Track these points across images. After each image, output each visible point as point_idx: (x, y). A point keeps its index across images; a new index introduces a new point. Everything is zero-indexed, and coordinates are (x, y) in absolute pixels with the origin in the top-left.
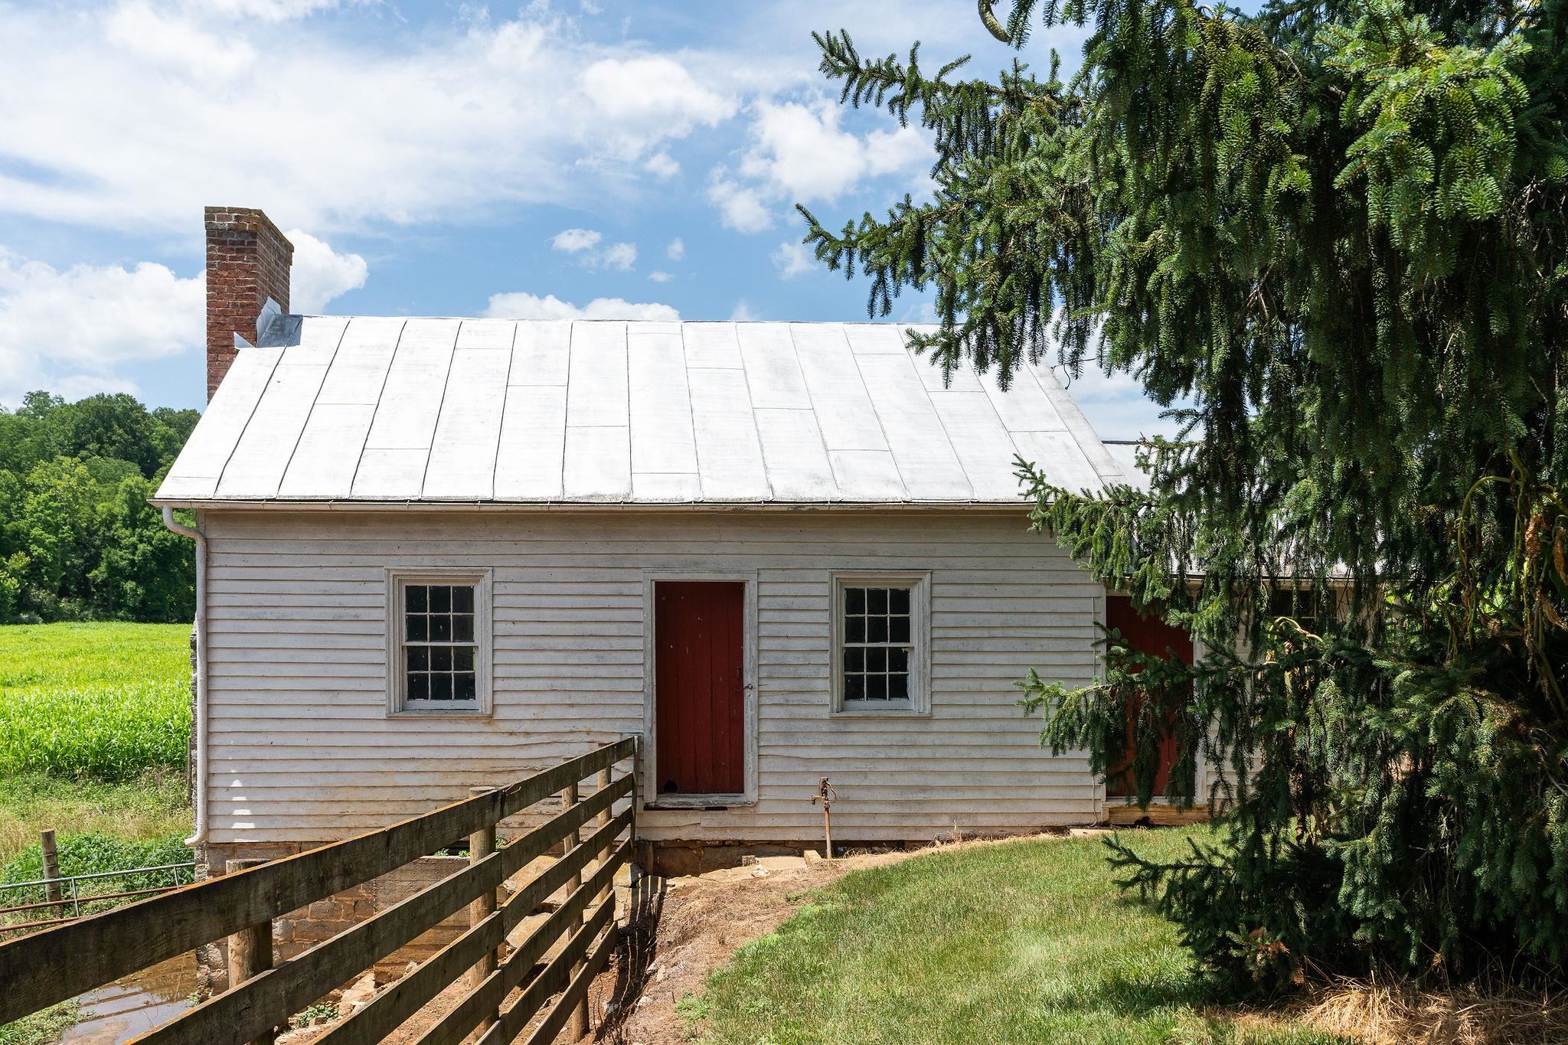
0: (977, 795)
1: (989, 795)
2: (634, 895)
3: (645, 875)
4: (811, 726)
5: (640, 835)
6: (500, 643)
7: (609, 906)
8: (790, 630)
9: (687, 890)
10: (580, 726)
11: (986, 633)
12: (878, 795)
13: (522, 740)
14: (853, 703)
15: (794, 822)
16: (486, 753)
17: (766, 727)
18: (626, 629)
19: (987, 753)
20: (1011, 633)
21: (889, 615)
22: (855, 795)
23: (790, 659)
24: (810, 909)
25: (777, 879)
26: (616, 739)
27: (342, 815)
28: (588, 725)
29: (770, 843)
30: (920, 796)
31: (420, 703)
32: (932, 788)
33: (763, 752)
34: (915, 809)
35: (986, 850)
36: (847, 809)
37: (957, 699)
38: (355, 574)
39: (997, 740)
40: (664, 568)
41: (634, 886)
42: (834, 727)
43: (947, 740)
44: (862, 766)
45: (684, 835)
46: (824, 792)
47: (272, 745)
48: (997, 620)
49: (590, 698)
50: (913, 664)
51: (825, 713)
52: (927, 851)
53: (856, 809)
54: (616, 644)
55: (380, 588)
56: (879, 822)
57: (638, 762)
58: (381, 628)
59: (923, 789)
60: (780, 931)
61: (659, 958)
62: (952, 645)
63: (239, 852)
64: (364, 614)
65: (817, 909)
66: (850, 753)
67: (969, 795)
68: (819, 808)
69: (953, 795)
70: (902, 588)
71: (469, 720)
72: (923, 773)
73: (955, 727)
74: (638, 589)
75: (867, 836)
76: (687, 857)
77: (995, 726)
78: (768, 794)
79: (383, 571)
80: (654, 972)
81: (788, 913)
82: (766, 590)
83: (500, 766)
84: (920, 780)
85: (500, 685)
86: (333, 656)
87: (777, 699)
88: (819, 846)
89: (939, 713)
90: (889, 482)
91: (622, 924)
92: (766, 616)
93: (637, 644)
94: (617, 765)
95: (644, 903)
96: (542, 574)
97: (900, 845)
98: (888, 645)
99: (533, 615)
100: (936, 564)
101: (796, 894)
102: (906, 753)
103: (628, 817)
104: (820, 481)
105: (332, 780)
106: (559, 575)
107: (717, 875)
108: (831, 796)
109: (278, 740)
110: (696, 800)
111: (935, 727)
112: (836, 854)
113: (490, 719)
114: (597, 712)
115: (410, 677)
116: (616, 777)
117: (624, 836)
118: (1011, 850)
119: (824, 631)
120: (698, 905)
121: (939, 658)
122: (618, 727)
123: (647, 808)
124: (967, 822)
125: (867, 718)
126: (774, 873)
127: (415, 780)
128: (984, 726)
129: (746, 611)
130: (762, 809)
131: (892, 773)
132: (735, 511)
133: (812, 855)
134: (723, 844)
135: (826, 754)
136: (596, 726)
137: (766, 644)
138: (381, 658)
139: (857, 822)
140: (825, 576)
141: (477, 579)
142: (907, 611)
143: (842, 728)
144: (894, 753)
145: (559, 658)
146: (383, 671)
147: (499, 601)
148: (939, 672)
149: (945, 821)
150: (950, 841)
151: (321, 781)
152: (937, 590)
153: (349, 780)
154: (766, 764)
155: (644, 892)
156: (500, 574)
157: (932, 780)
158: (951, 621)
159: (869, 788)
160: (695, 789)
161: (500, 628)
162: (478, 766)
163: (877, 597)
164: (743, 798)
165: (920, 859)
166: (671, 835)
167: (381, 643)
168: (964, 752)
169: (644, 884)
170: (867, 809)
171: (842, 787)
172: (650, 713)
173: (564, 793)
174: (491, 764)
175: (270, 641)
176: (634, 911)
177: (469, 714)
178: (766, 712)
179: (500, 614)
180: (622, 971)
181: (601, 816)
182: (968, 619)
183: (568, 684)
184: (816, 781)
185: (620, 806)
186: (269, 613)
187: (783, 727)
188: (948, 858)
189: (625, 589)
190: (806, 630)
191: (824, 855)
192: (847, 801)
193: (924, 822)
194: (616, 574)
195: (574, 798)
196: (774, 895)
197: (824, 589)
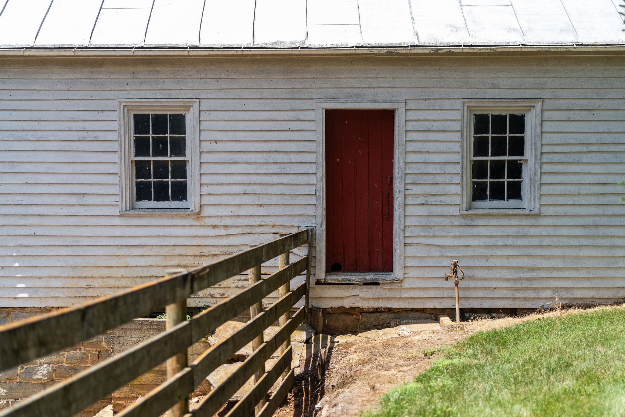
0: (574, 274)
1: (583, 274)
2: (308, 348)
3: (317, 334)
4: (446, 221)
5: (313, 303)
6: (206, 158)
7: (287, 359)
8: (430, 147)
9: (348, 345)
10: (267, 221)
11: (584, 149)
12: (496, 274)
13: (223, 232)
14: (478, 203)
15: (431, 294)
16: (195, 242)
17: (410, 221)
18: (302, 147)
19: (583, 242)
20: (605, 148)
21: (508, 135)
22: (479, 274)
23: (430, 169)
24: (442, 362)
25: (417, 338)
26: (295, 231)
27: (88, 288)
28: (273, 221)
29: (412, 310)
30: (530, 275)
31: (145, 203)
32: (539, 269)
33: (408, 241)
34: (526, 285)
35: (581, 316)
36: (472, 284)
37: (560, 200)
38: (94, 105)
39: (591, 232)
40: (332, 99)
41: (308, 342)
42: (463, 222)
43: (551, 231)
44: (484, 252)
45: (347, 304)
46: (455, 272)
47: (34, 235)
48: (593, 138)
49: (275, 200)
50: (526, 173)
51: (456, 211)
52: (533, 317)
53: (479, 284)
54: (295, 158)
55: (114, 116)
56: (497, 294)
57: (311, 248)
58: (115, 146)
59: (532, 269)
60: (418, 380)
61: (326, 398)
62: (557, 158)
63: (13, 315)
64: (102, 136)
65: (448, 362)
66: (475, 242)
67: (567, 274)
68: (451, 284)
69: (555, 274)
70: (519, 113)
71: (182, 216)
72: (532, 257)
73: (558, 221)
74: (311, 115)
75: (488, 305)
76: (349, 320)
77: (590, 221)
78: (411, 273)
79: (116, 103)
80: (320, 409)
81: (425, 366)
82: (411, 115)
83: (206, 251)
84: (529, 262)
85: (205, 190)
86: (79, 168)
87: (420, 200)
88: (450, 313)
89: (546, 211)
90: (510, 30)
91: (298, 371)
92: (411, 136)
93: (311, 158)
94: (295, 250)
95: (316, 355)
96: (238, 104)
97: (513, 312)
98: (507, 158)
99: (231, 136)
100: (546, 94)
101: (432, 349)
102: (519, 242)
103: (303, 290)
104: (456, 30)
105: (80, 261)
106: (251, 104)
107: (372, 334)
108: (460, 274)
109: (39, 231)
110: (356, 277)
111: (542, 221)
112: (463, 318)
113: (198, 215)
114: (280, 210)
115: (138, 184)
116: (293, 259)
117: (300, 304)
118: (599, 317)
119: (457, 147)
120: (355, 357)
121: (547, 168)
122: (296, 221)
123: (318, 283)
124: (565, 295)
125: (490, 215)
126: (415, 333)
127: (142, 262)
128: (581, 221)
129: (396, 132)
130: (406, 284)
131: (508, 257)
132: (388, 53)
133: (446, 320)
134: (376, 310)
135: (457, 242)
136: (279, 221)
137: (411, 158)
138: (115, 169)
139: (480, 294)
140: (458, 104)
141: (188, 108)
142: (522, 131)
143: (469, 222)
144: (510, 242)
145: (251, 169)
146: (116, 179)
147: (204, 125)
148: (546, 179)
149: (548, 294)
150: (552, 309)
151: (71, 262)
152: (547, 115)
153: (92, 262)
154: (410, 251)
155: (316, 347)
156: (205, 105)
157: (538, 263)
158: (556, 138)
159: (490, 268)
160: (355, 269)
161: (206, 146)
162: (190, 251)
163: (499, 121)
164: (391, 276)
165: (528, 323)
166: (336, 304)
167: (115, 158)
168: (565, 241)
169: (317, 341)
170: (487, 284)
171: (469, 268)
172: (321, 211)
173: (250, 272)
174: (199, 249)
175: (32, 157)
176: (307, 361)
177: (182, 212)
178: (411, 210)
179: (205, 136)
180: (297, 406)
181: (281, 289)
182: (571, 139)
183: (258, 189)
184: (449, 263)
185: (296, 282)
186: (30, 135)
187: (424, 222)
188: (551, 323)
189: (302, 115)
190: (443, 147)
191: (454, 320)
192: (473, 278)
193: (532, 294)
194: (295, 104)
195: (258, 276)
196: (414, 351)
197: (457, 115)
